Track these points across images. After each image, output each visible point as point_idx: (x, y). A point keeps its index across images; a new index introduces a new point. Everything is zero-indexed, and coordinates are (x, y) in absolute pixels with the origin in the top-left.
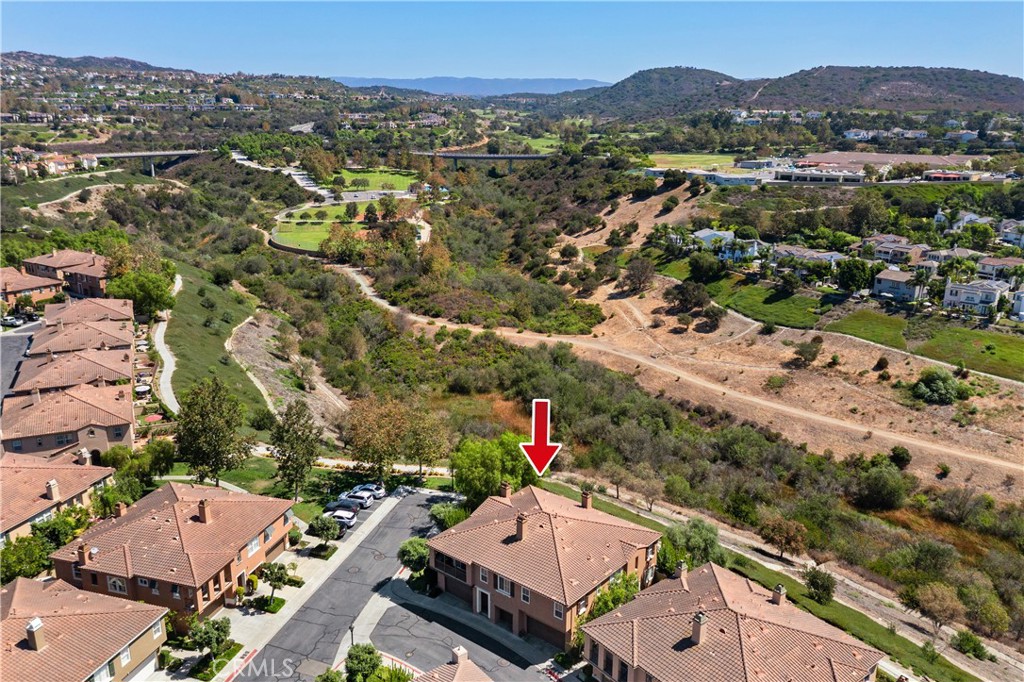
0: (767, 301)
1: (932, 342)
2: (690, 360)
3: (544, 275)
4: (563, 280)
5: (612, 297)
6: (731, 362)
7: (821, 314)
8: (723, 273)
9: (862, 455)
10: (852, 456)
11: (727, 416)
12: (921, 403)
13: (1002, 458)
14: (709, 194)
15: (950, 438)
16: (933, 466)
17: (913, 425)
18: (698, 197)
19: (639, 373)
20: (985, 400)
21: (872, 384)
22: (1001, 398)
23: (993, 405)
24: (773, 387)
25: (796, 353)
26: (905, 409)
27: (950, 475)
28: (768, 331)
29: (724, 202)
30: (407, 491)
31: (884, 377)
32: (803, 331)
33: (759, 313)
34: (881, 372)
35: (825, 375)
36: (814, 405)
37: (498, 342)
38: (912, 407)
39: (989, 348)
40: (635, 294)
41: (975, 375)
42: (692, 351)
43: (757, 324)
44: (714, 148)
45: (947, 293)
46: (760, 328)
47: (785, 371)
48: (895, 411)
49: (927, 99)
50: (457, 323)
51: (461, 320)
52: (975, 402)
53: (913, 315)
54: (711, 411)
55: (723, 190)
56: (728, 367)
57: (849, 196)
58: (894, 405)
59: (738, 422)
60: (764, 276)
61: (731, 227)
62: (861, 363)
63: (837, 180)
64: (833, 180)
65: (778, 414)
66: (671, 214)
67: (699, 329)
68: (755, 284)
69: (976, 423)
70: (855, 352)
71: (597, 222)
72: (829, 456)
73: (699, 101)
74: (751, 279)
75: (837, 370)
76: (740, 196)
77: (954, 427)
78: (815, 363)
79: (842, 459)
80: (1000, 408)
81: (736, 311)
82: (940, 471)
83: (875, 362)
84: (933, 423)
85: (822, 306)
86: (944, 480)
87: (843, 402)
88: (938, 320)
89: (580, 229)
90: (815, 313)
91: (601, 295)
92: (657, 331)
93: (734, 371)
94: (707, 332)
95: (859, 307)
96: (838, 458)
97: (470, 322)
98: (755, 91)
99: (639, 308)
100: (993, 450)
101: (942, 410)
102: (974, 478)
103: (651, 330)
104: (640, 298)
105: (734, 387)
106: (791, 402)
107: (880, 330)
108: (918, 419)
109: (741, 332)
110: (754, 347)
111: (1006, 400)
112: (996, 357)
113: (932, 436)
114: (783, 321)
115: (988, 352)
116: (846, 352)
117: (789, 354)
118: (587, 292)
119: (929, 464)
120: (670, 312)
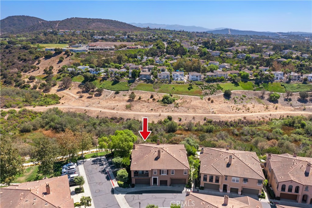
0: (113, 85)
1: (160, 89)
2: (99, 105)
3: (26, 87)
4: (35, 87)
5: (58, 91)
6: (113, 104)
7: (130, 86)
8: (94, 78)
9: (161, 120)
10: (159, 121)
11: (121, 119)
12: (166, 104)
13: (189, 113)
14: (73, 55)
15: (176, 111)
16: (177, 119)
17: (167, 110)
18: (70, 56)
19: (86, 112)
20: (178, 101)
21: (152, 102)
22: (181, 99)
23: (180, 102)
24: (128, 108)
25: (129, 97)
26: (163, 106)
27: (182, 120)
28: (117, 93)
29: (79, 57)
30: (82, 162)
31: (154, 100)
32: (127, 91)
33: (111, 88)
34: (153, 98)
35: (139, 102)
36: (141, 110)
37: (29, 112)
38: (164, 106)
39: (173, 88)
40: (67, 89)
41: (174, 95)
42: (98, 102)
43: (113, 92)
44: (57, 42)
45: (158, 76)
46: (114, 93)
47: (129, 103)
48: (161, 108)
49: (106, 28)
50: (6, 108)
51: (7, 107)
52: (177, 102)
53: (153, 83)
54: (116, 118)
55: (78, 54)
56: (113, 105)
57: (113, 54)
58: (160, 106)
59: (125, 120)
60: (108, 78)
61: (87, 65)
62: (147, 97)
63: (108, 49)
64: (106, 49)
65: (135, 115)
66: (63, 62)
67: (96, 95)
68: (106, 80)
69: (180, 107)
70: (144, 94)
71: (36, 67)
72: (153, 122)
73: (37, 27)
74: (104, 79)
75: (142, 100)
76: (83, 55)
77: (176, 108)
78: (135, 99)
79: (157, 122)
80: (182, 102)
81: (105, 89)
82: (179, 119)
83: (150, 96)
84: (171, 109)
85: (129, 84)
86: (181, 121)
87: (148, 108)
88: (160, 83)
89: (30, 70)
90: (128, 86)
91: (53, 91)
92: (83, 99)
93: (115, 105)
94: (99, 96)
95: (139, 82)
96: (156, 122)
97: (11, 107)
98: (57, 24)
99: (71, 92)
100: (186, 112)
101: (171, 105)
102: (187, 119)
103: (80, 99)
104: (69, 89)
105: (118, 110)
106: (135, 111)
107: (147, 88)
108: (168, 108)
109: (109, 95)
110: (116, 98)
111: (182, 100)
112: (176, 90)
113: (172, 112)
114: (120, 90)
115: (174, 89)
116: (141, 95)
117: (127, 98)
118: (47, 90)
119: (176, 118)
120: (83, 92)
